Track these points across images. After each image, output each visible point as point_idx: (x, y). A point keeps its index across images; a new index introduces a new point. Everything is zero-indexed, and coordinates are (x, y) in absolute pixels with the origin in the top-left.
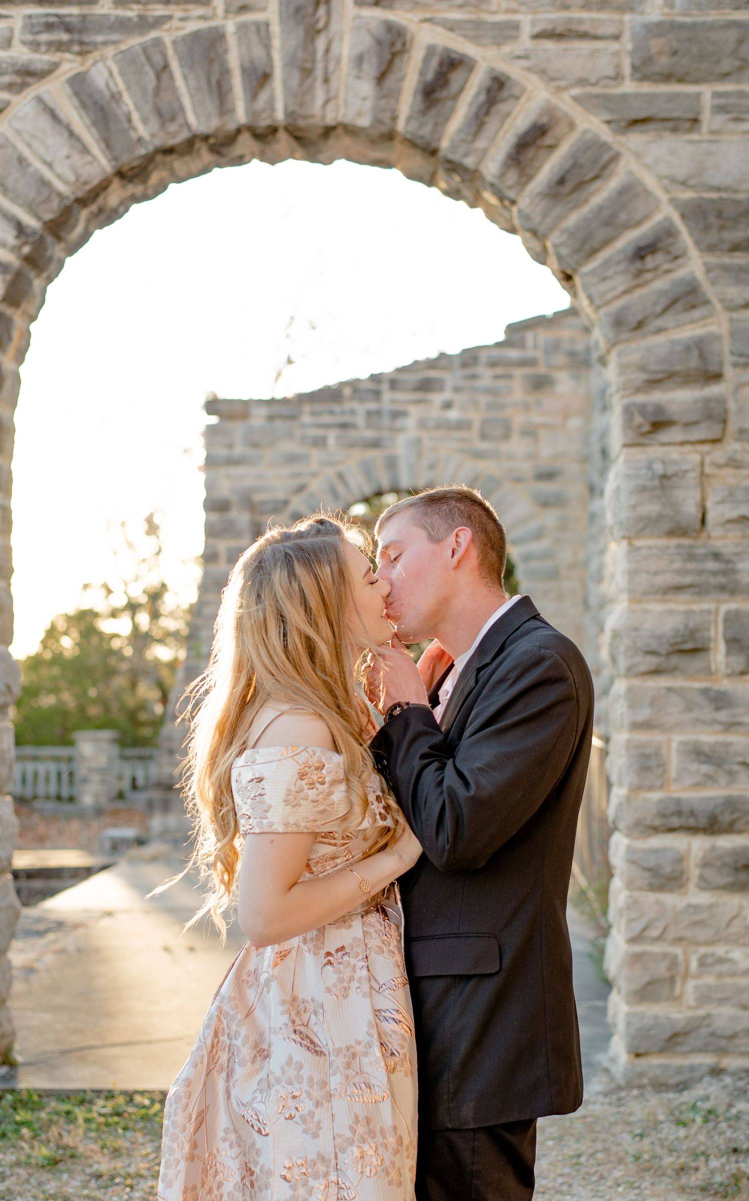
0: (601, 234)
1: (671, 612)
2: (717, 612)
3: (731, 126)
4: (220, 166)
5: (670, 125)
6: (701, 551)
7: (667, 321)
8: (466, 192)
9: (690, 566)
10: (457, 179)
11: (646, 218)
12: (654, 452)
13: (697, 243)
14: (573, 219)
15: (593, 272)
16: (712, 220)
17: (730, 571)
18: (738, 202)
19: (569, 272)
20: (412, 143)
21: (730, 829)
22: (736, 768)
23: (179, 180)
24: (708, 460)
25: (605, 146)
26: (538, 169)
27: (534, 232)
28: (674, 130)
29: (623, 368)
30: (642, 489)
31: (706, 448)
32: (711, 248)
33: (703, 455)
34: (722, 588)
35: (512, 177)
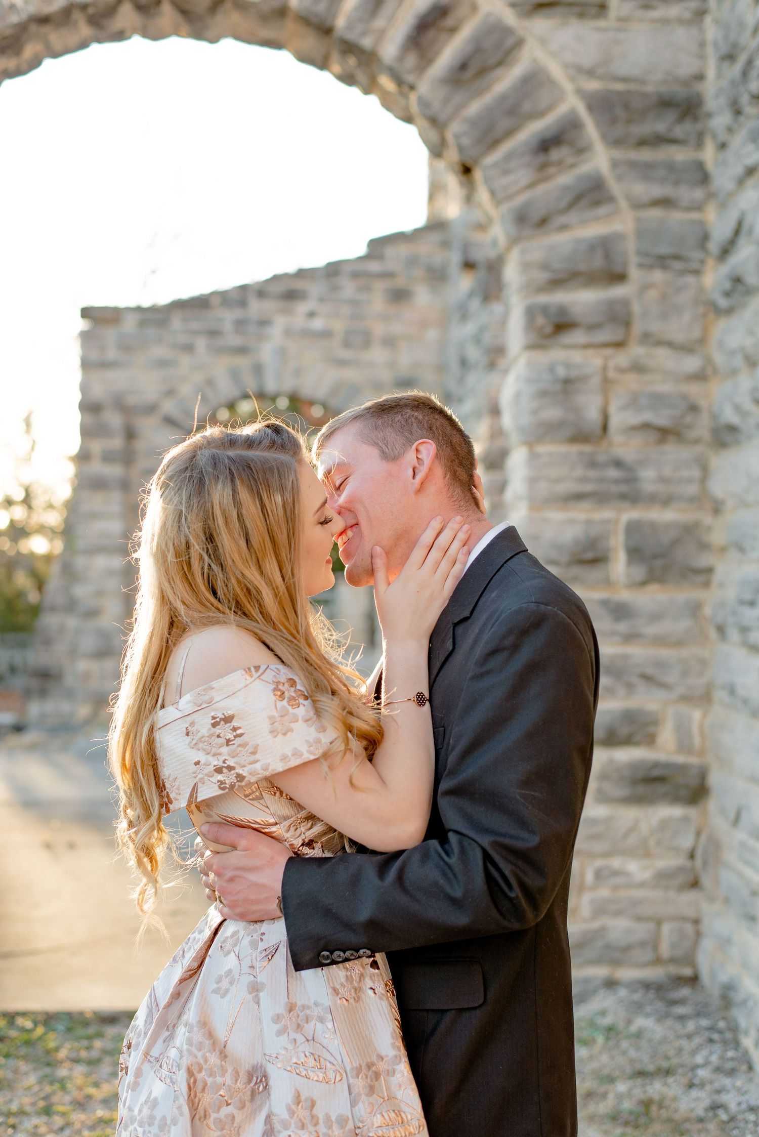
0: (504, 124)
1: (572, 522)
2: (617, 522)
3: (640, 13)
4: (99, 41)
5: (576, 9)
6: (602, 458)
7: (571, 218)
8: (361, 76)
9: (592, 473)
10: (352, 61)
11: (551, 108)
12: (556, 355)
13: (604, 136)
14: (474, 108)
15: (495, 165)
16: (620, 112)
17: (631, 480)
18: (645, 95)
19: (469, 163)
20: (306, 21)
21: (628, 741)
22: (635, 680)
23: (55, 55)
24: (611, 364)
25: (507, 31)
26: (438, 53)
27: (434, 121)
28: (582, 16)
29: (526, 266)
30: (543, 394)
31: (609, 352)
32: (617, 142)
33: (606, 359)
34: (623, 497)
35: (411, 60)
